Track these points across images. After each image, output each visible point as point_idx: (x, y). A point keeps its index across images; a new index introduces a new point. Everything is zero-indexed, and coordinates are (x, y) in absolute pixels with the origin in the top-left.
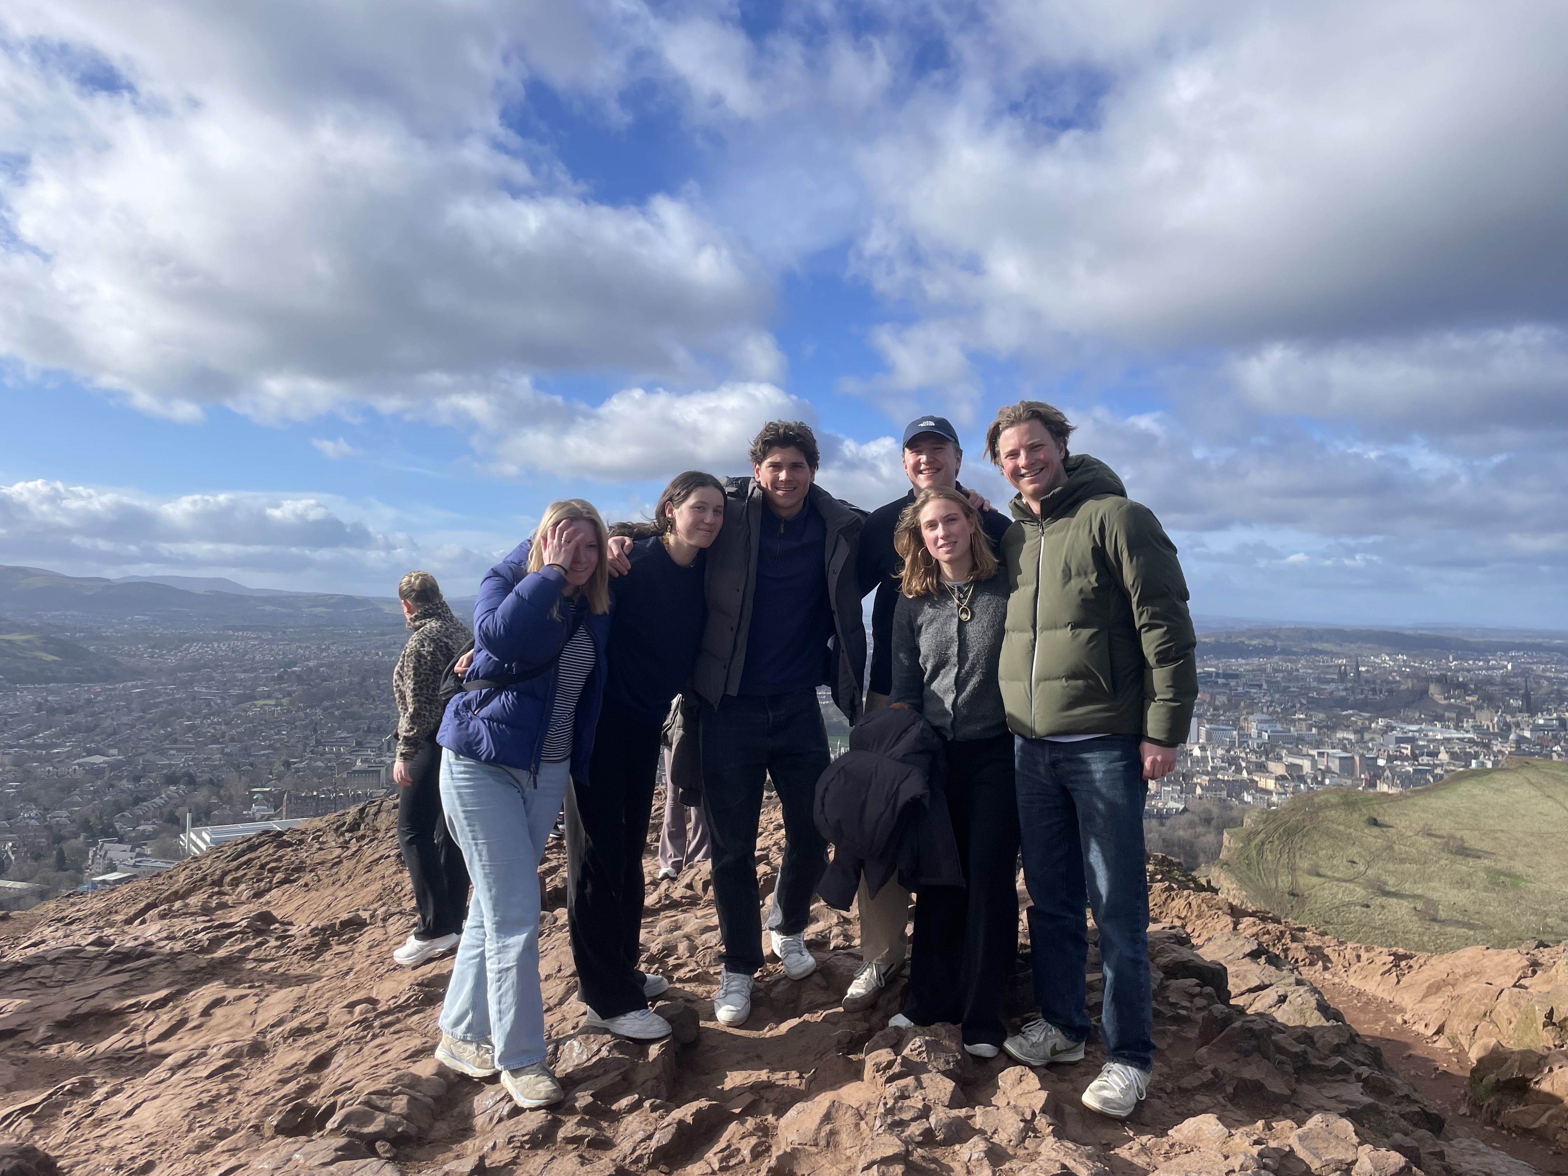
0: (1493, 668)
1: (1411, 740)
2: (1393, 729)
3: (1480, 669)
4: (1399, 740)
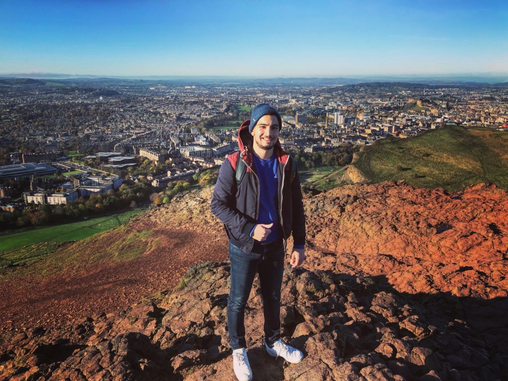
0: (437, 94)
1: (411, 120)
2: (405, 116)
3: (433, 95)
4: (407, 120)
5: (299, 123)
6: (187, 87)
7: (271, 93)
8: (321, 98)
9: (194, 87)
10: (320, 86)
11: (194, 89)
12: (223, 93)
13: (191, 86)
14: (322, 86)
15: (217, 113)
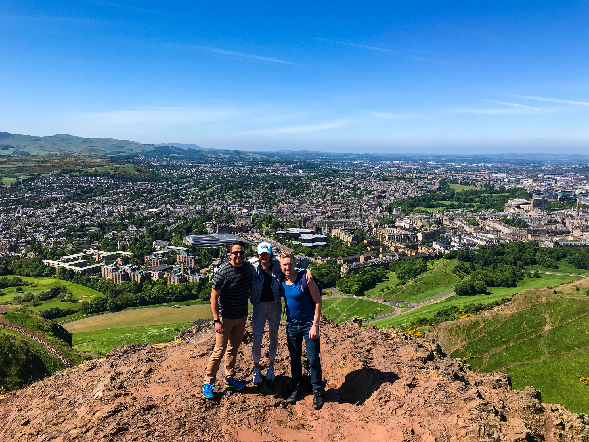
5: (535, 209)
6: (395, 162)
7: (499, 170)
8: (570, 179)
9: (403, 162)
10: (568, 164)
11: (402, 164)
12: (437, 169)
13: (399, 161)
14: (572, 165)
15: (427, 192)
